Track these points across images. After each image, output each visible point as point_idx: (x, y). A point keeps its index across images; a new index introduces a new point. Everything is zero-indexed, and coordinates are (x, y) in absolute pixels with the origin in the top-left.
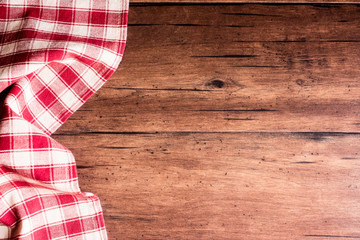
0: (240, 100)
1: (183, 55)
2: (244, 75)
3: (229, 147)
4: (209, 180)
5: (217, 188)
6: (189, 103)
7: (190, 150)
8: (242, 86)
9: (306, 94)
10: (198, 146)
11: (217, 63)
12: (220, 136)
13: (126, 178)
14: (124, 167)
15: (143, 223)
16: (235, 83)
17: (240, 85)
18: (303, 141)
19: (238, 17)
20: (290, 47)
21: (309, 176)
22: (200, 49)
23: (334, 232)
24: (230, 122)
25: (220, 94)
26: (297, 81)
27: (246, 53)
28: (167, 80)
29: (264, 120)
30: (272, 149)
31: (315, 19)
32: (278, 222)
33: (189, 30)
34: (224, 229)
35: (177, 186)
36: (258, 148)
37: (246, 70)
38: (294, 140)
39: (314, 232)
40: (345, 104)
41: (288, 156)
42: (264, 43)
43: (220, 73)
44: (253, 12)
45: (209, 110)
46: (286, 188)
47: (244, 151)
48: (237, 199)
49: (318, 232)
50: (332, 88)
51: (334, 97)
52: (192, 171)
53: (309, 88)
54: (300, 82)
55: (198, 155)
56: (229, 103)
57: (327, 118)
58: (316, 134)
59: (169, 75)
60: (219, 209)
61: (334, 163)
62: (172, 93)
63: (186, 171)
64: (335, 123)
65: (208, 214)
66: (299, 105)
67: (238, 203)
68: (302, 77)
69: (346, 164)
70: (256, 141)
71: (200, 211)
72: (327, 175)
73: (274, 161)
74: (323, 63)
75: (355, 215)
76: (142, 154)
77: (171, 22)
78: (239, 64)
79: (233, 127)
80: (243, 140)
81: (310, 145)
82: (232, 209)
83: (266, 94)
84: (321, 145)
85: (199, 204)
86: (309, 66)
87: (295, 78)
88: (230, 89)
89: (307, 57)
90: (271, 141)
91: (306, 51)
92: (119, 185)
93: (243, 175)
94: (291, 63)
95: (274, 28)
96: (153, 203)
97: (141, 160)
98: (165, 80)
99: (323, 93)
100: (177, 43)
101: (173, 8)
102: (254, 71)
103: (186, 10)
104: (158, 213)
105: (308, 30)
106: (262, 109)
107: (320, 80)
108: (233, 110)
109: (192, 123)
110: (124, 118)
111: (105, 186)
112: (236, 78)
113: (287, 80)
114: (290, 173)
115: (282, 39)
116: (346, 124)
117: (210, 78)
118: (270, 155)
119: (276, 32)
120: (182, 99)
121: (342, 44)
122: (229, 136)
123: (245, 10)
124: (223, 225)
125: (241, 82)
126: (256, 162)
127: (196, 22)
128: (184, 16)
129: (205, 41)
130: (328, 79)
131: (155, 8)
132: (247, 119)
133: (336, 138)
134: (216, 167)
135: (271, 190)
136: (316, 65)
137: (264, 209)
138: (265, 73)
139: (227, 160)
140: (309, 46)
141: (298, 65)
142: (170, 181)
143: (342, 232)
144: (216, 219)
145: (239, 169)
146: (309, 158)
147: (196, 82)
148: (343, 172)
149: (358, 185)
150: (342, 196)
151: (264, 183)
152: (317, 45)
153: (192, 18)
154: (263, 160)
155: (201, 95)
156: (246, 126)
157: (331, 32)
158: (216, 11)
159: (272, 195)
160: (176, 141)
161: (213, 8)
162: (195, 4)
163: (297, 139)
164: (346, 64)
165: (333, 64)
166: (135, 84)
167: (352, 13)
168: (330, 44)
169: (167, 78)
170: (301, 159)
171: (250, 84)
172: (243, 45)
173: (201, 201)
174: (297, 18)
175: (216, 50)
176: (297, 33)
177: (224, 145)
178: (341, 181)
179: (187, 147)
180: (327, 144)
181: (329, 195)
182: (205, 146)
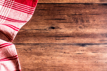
0: (60, 33)
1: (41, 19)
2: (61, 25)
3: (53, 48)
4: (46, 60)
5: (48, 63)
6: (43, 34)
7: (39, 49)
8: (61, 29)
9: (83, 31)
10: (42, 48)
11: (53, 21)
16: (58, 28)
17: (60, 28)
18: (78, 47)
20: (77, 16)
21: (81, 58)
22: (47, 17)
24: (57, 40)
25: (53, 31)
26: (79, 27)
27: (62, 18)
28: (36, 27)
29: (69, 40)
30: (67, 49)
31: (84, 8)
33: (43, 11)
35: (35, 62)
36: (63, 49)
37: (62, 24)
38: (75, 46)
40: (96, 34)
41: (73, 51)
42: (68, 15)
43: (53, 25)
44: (64, 6)
45: (50, 36)
46: (72, 62)
47: (58, 50)
48: (56, 66)
50: (91, 29)
51: (92, 32)
52: (40, 57)
53: (83, 29)
54: (80, 27)
55: (42, 51)
56: (56, 34)
57: (90, 39)
58: (83, 44)
59: (36, 25)
61: (89, 54)
62: (37, 31)
63: (38, 57)
66: (80, 35)
67: (56, 68)
68: (81, 26)
69: (94, 54)
71: (43, 70)
72: (87, 58)
73: (68, 53)
74: (88, 21)
77: (37, 9)
78: (60, 21)
79: (58, 42)
80: (58, 46)
81: (81, 48)
82: (54, 70)
83: (69, 31)
84: (85, 48)
85: (42, 68)
86: (83, 22)
88: (57, 30)
89: (83, 19)
90: (67, 46)
91: (82, 18)
93: (58, 58)
94: (77, 22)
95: (71, 11)
96: (26, 68)
98: (35, 27)
99: (88, 31)
100: (39, 15)
102: (65, 24)
103: (42, 5)
105: (82, 11)
106: (68, 36)
107: (87, 27)
109: (44, 41)
110: (21, 39)
112: (59, 26)
113: (76, 27)
114: (74, 57)
115: (74, 14)
117: (50, 26)
118: (67, 51)
119: (72, 12)
120: (41, 33)
121: (94, 16)
123: (62, 5)
125: (60, 27)
126: (62, 54)
127: (46, 9)
128: (42, 7)
129: (48, 15)
130: (90, 26)
132: (63, 39)
134: (48, 55)
135: (67, 63)
136: (86, 22)
137: (65, 70)
138: (68, 25)
139: (52, 53)
140: (83, 16)
141: (79, 22)
142: (32, 60)
145: (56, 56)
146: (81, 52)
147: (46, 27)
148: (93, 57)
149: (98, 61)
150: (93, 65)
151: (65, 61)
152: (86, 16)
153: (44, 8)
154: (65, 53)
155: (47, 31)
156: (62, 42)
157: (90, 12)
158: (52, 6)
159: (68, 65)
160: (34, 47)
161: (51, 5)
162: (45, 4)
163: (77, 46)
164: (96, 22)
165: (91, 22)
166: (25, 28)
167: (96, 6)
168: (90, 15)
169: (36, 26)
170: (78, 52)
171: (64, 28)
172: (61, 16)
173: (43, 67)
174: (79, 8)
175: (52, 17)
176: (79, 12)
177: (51, 48)
178: (92, 60)
179: (38, 49)
180: (87, 47)
181: (88, 65)
182: (44, 48)
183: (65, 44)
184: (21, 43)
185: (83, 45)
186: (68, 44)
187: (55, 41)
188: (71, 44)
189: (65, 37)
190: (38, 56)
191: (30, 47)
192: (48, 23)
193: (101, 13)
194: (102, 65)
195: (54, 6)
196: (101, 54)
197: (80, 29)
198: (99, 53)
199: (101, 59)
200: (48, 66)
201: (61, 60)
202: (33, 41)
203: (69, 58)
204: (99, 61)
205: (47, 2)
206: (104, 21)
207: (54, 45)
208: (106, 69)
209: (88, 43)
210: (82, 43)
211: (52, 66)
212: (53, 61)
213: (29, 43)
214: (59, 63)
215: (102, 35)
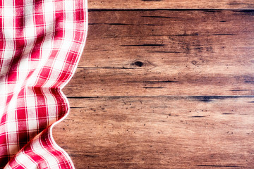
0: (154, 75)
1: (115, 44)
2: (156, 58)
3: (147, 106)
4: (133, 129)
5: (138, 134)
6: (120, 77)
7: (120, 108)
8: (155, 66)
9: (199, 71)
10: (126, 106)
11: (138, 50)
12: (141, 99)
13: (77, 128)
14: (76, 120)
15: (88, 158)
16: (150, 63)
18: (197, 102)
19: (152, 19)
20: (187, 39)
21: (200, 126)
22: (127, 40)
23: (217, 163)
24: (147, 90)
25: (140, 71)
26: (192, 62)
27: (157, 43)
28: (105, 62)
29: (170, 88)
30: (176, 107)
31: (204, 20)
32: (180, 157)
33: (119, 27)
34: (143, 162)
35: (112, 133)
36: (166, 107)
37: (158, 55)
38: (190, 102)
39: (204, 163)
40: (224, 77)
41: (186, 112)
42: (170, 36)
43: (140, 57)
44: (162, 15)
45: (132, 82)
46: (185, 134)
47: (157, 109)
48: (152, 142)
49: (207, 163)
50: (216, 67)
51: (217, 72)
52: (122, 123)
53: (200, 66)
54: (194, 63)
55: (126, 112)
56: (147, 77)
57: (212, 86)
58: (205, 97)
59: (106, 58)
60: (140, 148)
61: (217, 117)
62: (108, 70)
63: (118, 123)
64: (218, 90)
65: (134, 152)
66: (194, 78)
67: (153, 144)
68: (196, 59)
69: (226, 118)
70: (165, 102)
71: (127, 150)
72: (213, 125)
73: (177, 116)
74: (209, 49)
75: (231, 152)
76: (88, 112)
77: (107, 22)
78: (153, 50)
79: (149, 93)
80: (156, 102)
81: (202, 105)
82: (149, 148)
83: (171, 71)
84: (209, 105)
85: (126, 145)
86: (199, 52)
87: (191, 60)
88: (147, 67)
89: (199, 45)
90: (175, 102)
91: (198, 41)
92: (72, 133)
93: (156, 125)
94: (188, 49)
95: (176, 26)
96: (95, 145)
97: (87, 116)
98: (103, 62)
99: (210, 70)
100: (111, 36)
101: (108, 13)
102: (163, 55)
103: (117, 14)
104: (99, 152)
105: (200, 27)
106: (169, 81)
107: (207, 61)
108: (149, 82)
109: (121, 91)
111: (62, 134)
112: (151, 60)
113: (185, 61)
114: (188, 124)
115: (182, 33)
116: (225, 90)
117: (133, 60)
118: (174, 112)
119: (178, 29)
120: (115, 74)
121: (222, 37)
122: (146, 99)
123: (157, 14)
124: (143, 159)
125: (154, 63)
126: (165, 116)
127: (124, 22)
128: (116, 18)
129: (130, 35)
130: (214, 61)
131: (96, 12)
132: (159, 88)
133: (219, 100)
134: (138, 120)
135: (175, 135)
136: (205, 51)
137: (170, 148)
138: (170, 57)
139: (145, 115)
140: (200, 38)
141: (193, 51)
142: (107, 130)
143: (223, 163)
144: (138, 155)
145: (154, 121)
146: (201, 114)
147: (124, 63)
148: (223, 123)
149: (233, 131)
150: (222, 139)
151: (170, 131)
152: (206, 38)
153: (121, 19)
154: (170, 115)
155: (128, 71)
156: (158, 92)
157: (215, 29)
158: (138, 15)
159: (176, 139)
160: (111, 103)
161: (135, 13)
162: (123, 10)
164: (225, 50)
165: (217, 50)
166: (83, 65)
167: (229, 16)
168: (214, 37)
169: (104, 60)
170: (195, 114)
171: (161, 63)
172: (156, 37)
173: (128, 143)
174: (192, 19)
175: (138, 41)
176: (192, 30)
177: (143, 105)
178: (222, 129)
179: (118, 107)
180: (213, 104)
181: (214, 139)
182: (130, 106)
183: (170, 98)
185: (206, 99)
186: (176, 98)
187: (145, 91)
188: (182, 98)
189: (163, 84)
191: (102, 103)
192: (129, 54)
193: (237, 32)
194: (241, 139)
195: (142, 14)
196: (240, 116)
197: (193, 66)
198: (235, 116)
199: (240, 128)
200: (139, 140)
201: (162, 129)
203: (177, 125)
204: (235, 131)
206: (243, 50)
208: (247, 145)
211: (146, 142)
212: (147, 130)
215: (238, 78)
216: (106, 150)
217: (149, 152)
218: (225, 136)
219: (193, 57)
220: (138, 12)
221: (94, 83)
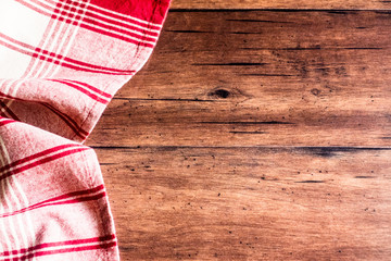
0: (248, 111)
1: (183, 63)
2: (252, 84)
3: (223, 163)
4: (198, 201)
5: (207, 211)
6: (190, 114)
7: (177, 167)
8: (249, 96)
9: (324, 105)
10: (186, 163)
11: (221, 71)
12: (212, 151)
16: (241, 93)
17: (247, 96)
18: (310, 157)
19: (244, 24)
20: (303, 54)
21: (317, 197)
22: (202, 56)
24: (237, 136)
25: (224, 105)
26: (312, 91)
27: (253, 61)
28: (165, 90)
29: (276, 134)
30: (273, 165)
31: (330, 26)
32: (282, 252)
33: (190, 36)
34: (217, 260)
35: (162, 208)
36: (257, 165)
37: (254, 79)
38: (298, 157)
40: (368, 116)
41: (292, 173)
42: (273, 50)
43: (224, 82)
44: (261, 18)
45: (213, 122)
46: (290, 211)
47: (240, 168)
48: (232, 224)
50: (353, 99)
51: (356, 108)
52: (179, 191)
53: (326, 98)
54: (316, 92)
55: (186, 172)
56: (235, 114)
57: (348, 131)
58: (324, 149)
59: (167, 84)
60: (211, 235)
61: (346, 183)
62: (170, 103)
63: (172, 191)
65: (198, 243)
66: (315, 117)
67: (233, 229)
68: (318, 86)
69: (361, 184)
70: (254, 157)
71: (188, 238)
72: (338, 197)
73: (276, 179)
74: (340, 71)
75: (374, 244)
76: (121, 171)
77: (170, 28)
78: (246, 72)
79: (239, 141)
81: (318, 162)
82: (226, 236)
83: (278, 105)
84: (331, 162)
85: (186, 230)
86: (325, 75)
87: (310, 88)
88: (236, 99)
89: (323, 65)
90: (271, 156)
91: (321, 59)
93: (239, 195)
94: (304, 73)
95: (284, 34)
96: (132, 228)
97: (119, 178)
98: (162, 90)
99: (342, 104)
100: (176, 50)
101: (172, 15)
102: (263, 80)
103: (186, 16)
104: (138, 241)
105: (323, 37)
106: (273, 122)
107: (338, 90)
108: (240, 123)
109: (192, 137)
110: (114, 131)
112: (242, 87)
113: (300, 90)
114: (295, 194)
115: (295, 46)
116: (371, 137)
117: (213, 87)
118: (271, 173)
119: (287, 39)
120: (182, 109)
121: (361, 52)
123: (252, 16)
124: (216, 255)
125: (248, 92)
126: (255, 181)
127: (198, 28)
128: (185, 23)
129: (207, 48)
130: (349, 89)
132: (256, 132)
133: (348, 154)
134: (207, 187)
135: (272, 214)
136: (334, 73)
137: (265, 236)
138: (275, 83)
139: (220, 178)
140: (324, 54)
141: (312, 74)
142: (152, 203)
144: (207, 248)
145: (235, 189)
146: (317, 177)
147: (198, 91)
148: (357, 192)
149: (376, 207)
150: (357, 221)
151: (264, 205)
152: (334, 53)
153: (193, 24)
154: (263, 178)
155: (203, 105)
156: (255, 140)
157: (348, 39)
158: (220, 18)
159: (274, 220)
160: (160, 156)
161: (216, 14)
162: (196, 10)
163: (303, 155)
164: (367, 73)
165: (353, 73)
166: (128, 94)
167: (370, 19)
168: (348, 51)
169: (164, 87)
170: (307, 177)
171: (259, 93)
172: (251, 52)
173: (189, 227)
174: (309, 24)
175: (220, 57)
176: (311, 41)
177: (217, 162)
178: (355, 203)
179: (174, 164)
180: (338, 161)
181: (342, 220)
182: (194, 163)
183: (262, 149)
184: (116, 143)
185: (325, 152)
186: (274, 150)
187: (232, 138)
188: (284, 150)
189: (264, 126)
190: (174, 188)
191: (146, 156)
192: (205, 78)
193: (386, 44)
195: (227, 17)
196: (387, 181)
197: (313, 98)
198: (377, 181)
199: (387, 201)
200: (209, 221)
201: (250, 203)
202: (156, 139)
203: (277, 196)
204: (380, 206)
205: (201, 7)
207: (228, 151)
209: (343, 145)
210: (321, 145)
213: (142, 143)
214: (243, 212)
215: (390, 117)
216: (151, 238)
217: (227, 242)
218: (362, 216)
219: (314, 83)
220: (221, 13)
221: (146, 123)
